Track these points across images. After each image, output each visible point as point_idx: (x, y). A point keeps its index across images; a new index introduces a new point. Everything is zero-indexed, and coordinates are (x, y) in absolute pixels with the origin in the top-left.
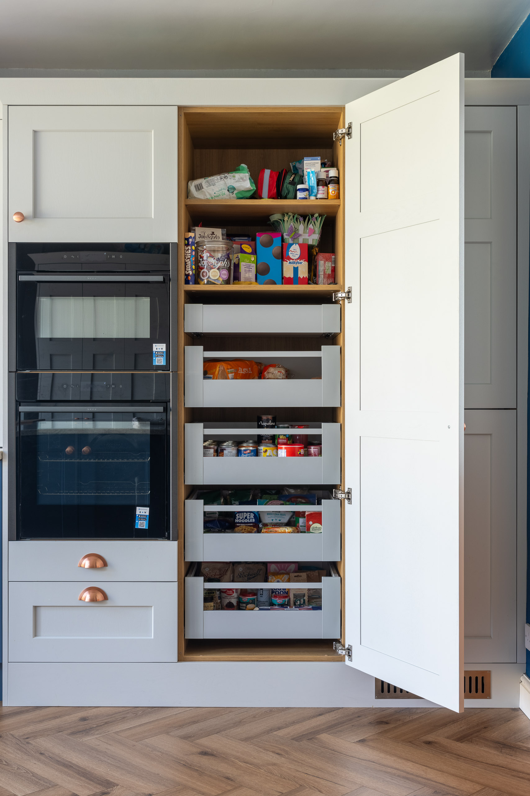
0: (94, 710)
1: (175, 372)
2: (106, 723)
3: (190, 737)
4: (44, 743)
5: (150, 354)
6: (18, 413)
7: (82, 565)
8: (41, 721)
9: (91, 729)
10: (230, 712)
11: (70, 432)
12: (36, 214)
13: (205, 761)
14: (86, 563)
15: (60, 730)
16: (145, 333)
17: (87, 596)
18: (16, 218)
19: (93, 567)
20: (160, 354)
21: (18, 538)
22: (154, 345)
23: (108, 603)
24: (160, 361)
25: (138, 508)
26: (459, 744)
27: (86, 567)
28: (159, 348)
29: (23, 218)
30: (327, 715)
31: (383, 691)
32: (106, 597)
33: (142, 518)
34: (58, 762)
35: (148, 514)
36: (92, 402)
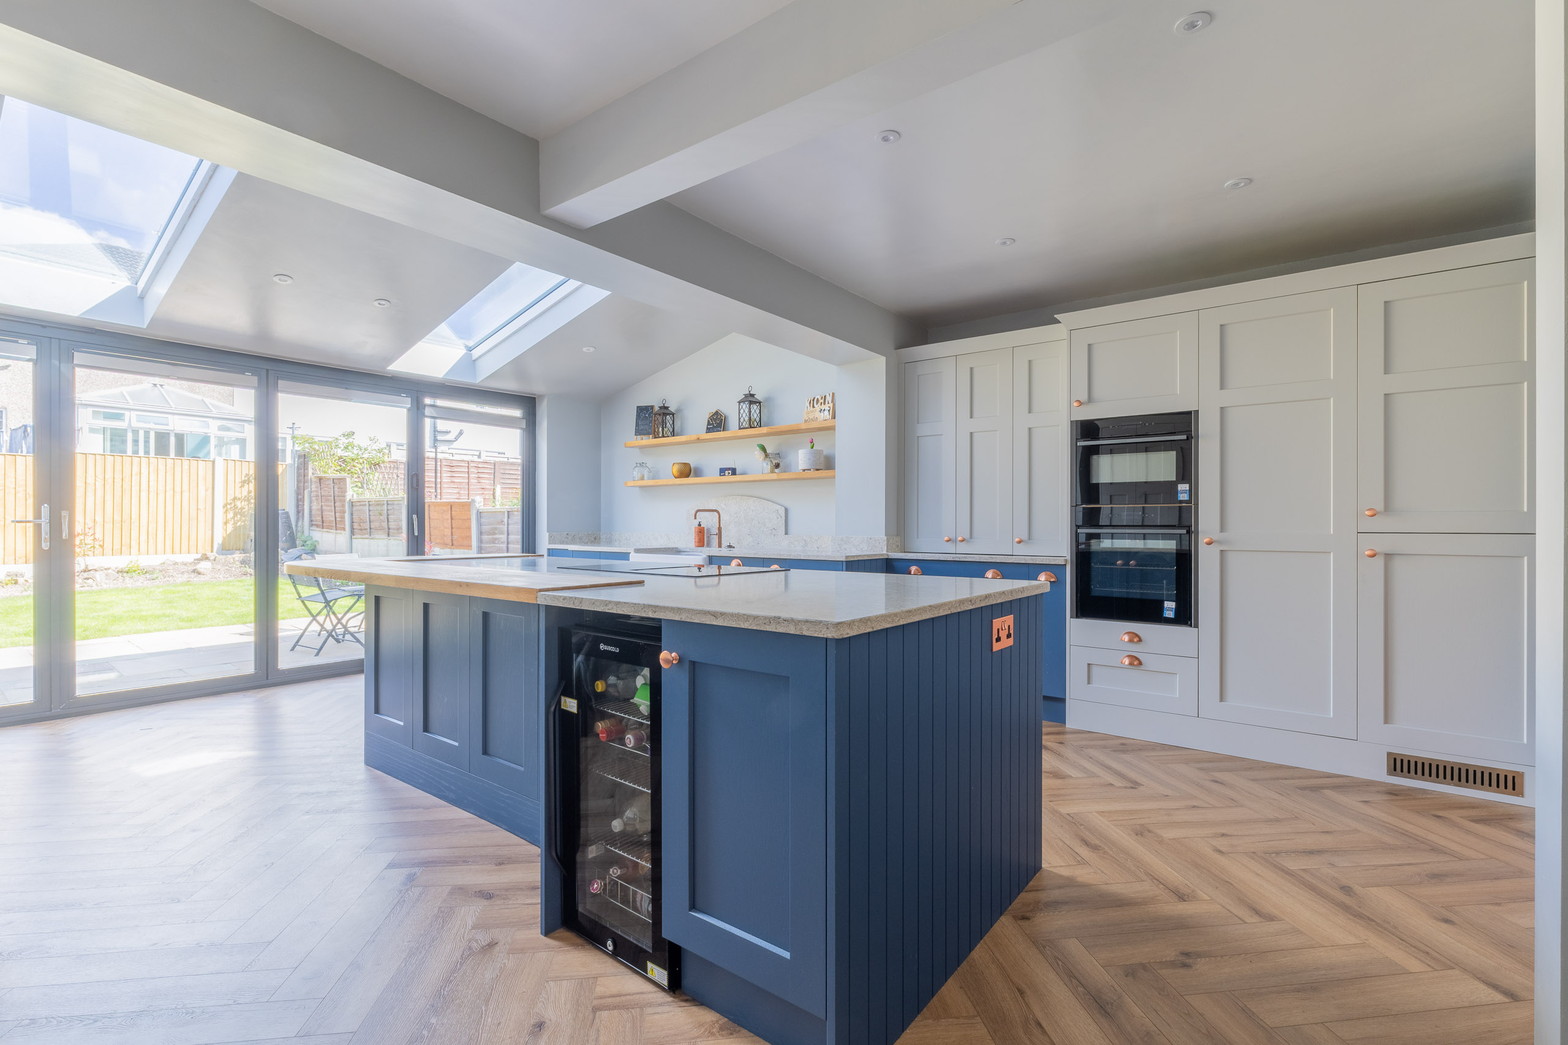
0: (1132, 740)
1: (1197, 505)
2: (1139, 749)
3: (1206, 770)
4: (1092, 752)
5: (1176, 492)
6: (1077, 535)
7: (1123, 639)
8: (1092, 740)
9: (1128, 751)
10: (1243, 761)
11: (1125, 550)
12: (1090, 400)
13: (1215, 786)
14: (1126, 638)
15: (1105, 747)
16: (1173, 478)
17: (1127, 661)
18: (1075, 404)
19: (1131, 641)
20: (1184, 492)
21: (1077, 617)
22: (1179, 485)
23: (1142, 667)
24: (1183, 497)
25: (1165, 602)
26: (1472, 824)
27: (1126, 640)
28: (1183, 487)
29: (1081, 403)
30: (1335, 779)
31: (1395, 770)
32: (1140, 663)
33: (1170, 609)
34: (1102, 765)
35: (1174, 607)
36: (1143, 526)
